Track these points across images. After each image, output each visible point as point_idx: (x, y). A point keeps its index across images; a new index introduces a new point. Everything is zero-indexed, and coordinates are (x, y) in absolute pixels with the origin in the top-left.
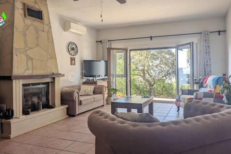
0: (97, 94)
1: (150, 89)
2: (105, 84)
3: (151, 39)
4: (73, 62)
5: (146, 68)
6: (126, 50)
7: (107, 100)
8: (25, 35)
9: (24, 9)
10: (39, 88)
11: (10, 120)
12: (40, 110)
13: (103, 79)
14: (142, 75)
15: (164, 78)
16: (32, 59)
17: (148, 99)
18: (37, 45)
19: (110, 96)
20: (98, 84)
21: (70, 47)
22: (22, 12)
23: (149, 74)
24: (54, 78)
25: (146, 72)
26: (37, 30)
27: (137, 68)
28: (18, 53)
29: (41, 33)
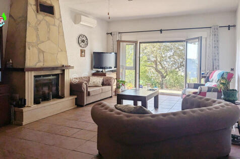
0: (106, 85)
1: (163, 80)
2: (114, 75)
3: (161, 33)
4: (83, 54)
5: (159, 60)
6: (136, 42)
7: (115, 91)
8: (37, 30)
9: (36, 5)
10: (50, 79)
11: (22, 109)
12: (50, 100)
13: (113, 71)
14: (154, 66)
15: (178, 70)
16: (43, 52)
17: (154, 92)
18: (49, 39)
19: (118, 87)
20: (107, 76)
21: (80, 40)
22: (34, 7)
23: (162, 66)
24: (64, 70)
25: (158, 63)
26: (48, 25)
27: (149, 59)
28: (30, 47)
29: (52, 27)
